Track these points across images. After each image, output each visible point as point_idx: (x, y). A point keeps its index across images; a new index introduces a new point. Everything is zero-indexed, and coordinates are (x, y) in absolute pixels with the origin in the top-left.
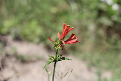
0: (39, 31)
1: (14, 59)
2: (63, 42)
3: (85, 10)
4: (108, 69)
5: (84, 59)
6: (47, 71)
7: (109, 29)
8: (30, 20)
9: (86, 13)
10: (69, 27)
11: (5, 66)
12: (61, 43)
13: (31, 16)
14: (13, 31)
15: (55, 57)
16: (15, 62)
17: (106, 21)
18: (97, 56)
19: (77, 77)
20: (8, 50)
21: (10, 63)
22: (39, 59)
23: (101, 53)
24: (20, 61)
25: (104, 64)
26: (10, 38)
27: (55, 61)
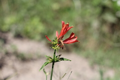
0: (41, 28)
1: (13, 57)
2: (62, 41)
3: (88, 6)
4: (111, 67)
5: (87, 57)
6: (45, 72)
7: (113, 26)
8: (32, 17)
9: (89, 10)
10: (68, 25)
11: (5, 64)
12: (60, 43)
13: (33, 12)
14: (14, 28)
15: (53, 58)
16: (16, 60)
17: (110, 18)
18: (100, 54)
19: (79, 76)
20: (8, 48)
21: (10, 61)
22: (40, 57)
23: (105, 51)
24: (20, 59)
25: (108, 62)
26: (10, 36)
27: (53, 62)
